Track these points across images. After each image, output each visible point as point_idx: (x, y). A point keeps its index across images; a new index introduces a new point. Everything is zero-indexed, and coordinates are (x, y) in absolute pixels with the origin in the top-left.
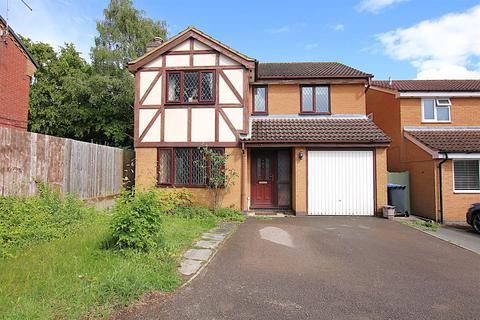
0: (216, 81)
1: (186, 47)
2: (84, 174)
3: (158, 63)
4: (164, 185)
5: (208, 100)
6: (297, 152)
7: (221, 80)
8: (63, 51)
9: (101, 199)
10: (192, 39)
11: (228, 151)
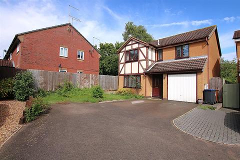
0: (138, 53)
1: (130, 43)
2: (104, 83)
3: (124, 50)
4: (126, 87)
5: (136, 59)
6: (164, 75)
7: (140, 52)
8: (116, 44)
9: (110, 90)
10: (132, 40)
11: (142, 76)
